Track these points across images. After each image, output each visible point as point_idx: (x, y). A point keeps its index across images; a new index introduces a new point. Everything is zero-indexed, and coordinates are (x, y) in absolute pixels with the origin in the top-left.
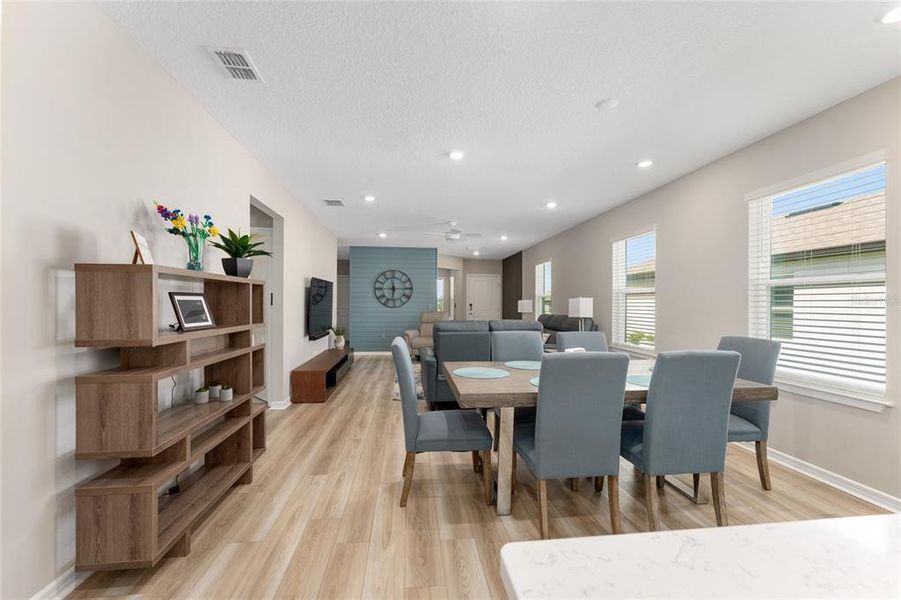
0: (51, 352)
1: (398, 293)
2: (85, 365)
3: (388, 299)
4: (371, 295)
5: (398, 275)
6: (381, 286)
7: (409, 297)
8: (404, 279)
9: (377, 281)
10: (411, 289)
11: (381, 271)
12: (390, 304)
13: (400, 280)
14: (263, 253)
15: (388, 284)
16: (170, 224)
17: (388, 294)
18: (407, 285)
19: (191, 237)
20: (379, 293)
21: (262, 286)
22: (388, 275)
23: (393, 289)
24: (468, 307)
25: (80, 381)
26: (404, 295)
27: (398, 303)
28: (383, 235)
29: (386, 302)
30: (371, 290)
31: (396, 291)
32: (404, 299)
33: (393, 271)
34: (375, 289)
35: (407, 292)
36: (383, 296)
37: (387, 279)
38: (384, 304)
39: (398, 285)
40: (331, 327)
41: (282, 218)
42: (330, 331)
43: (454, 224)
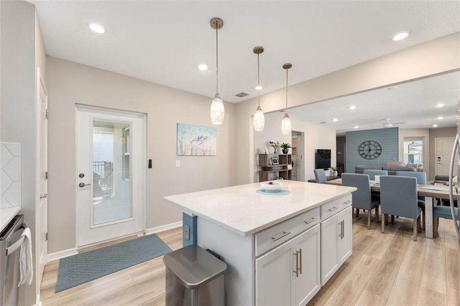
0: (256, 167)
1: (372, 152)
2: (260, 170)
3: (367, 155)
4: (358, 154)
5: (372, 143)
6: (363, 149)
7: (379, 154)
8: (376, 145)
9: (360, 147)
10: (381, 150)
11: (363, 142)
12: (368, 157)
13: (374, 145)
14: (288, 147)
15: (367, 148)
16: (271, 145)
17: (366, 152)
18: (378, 148)
19: (275, 146)
20: (361, 152)
21: (291, 155)
22: (367, 143)
23: (370, 150)
24: (436, 159)
25: (260, 171)
26: (376, 153)
27: (372, 157)
28: (356, 127)
29: (364, 156)
30: (357, 151)
31: (371, 151)
32: (376, 155)
33: (369, 142)
34: (359, 150)
35: (378, 152)
36: (364, 154)
37: (366, 145)
38: (365, 158)
39: (372, 148)
40: (330, 167)
41: (304, 133)
42: (329, 169)
43: (389, 119)
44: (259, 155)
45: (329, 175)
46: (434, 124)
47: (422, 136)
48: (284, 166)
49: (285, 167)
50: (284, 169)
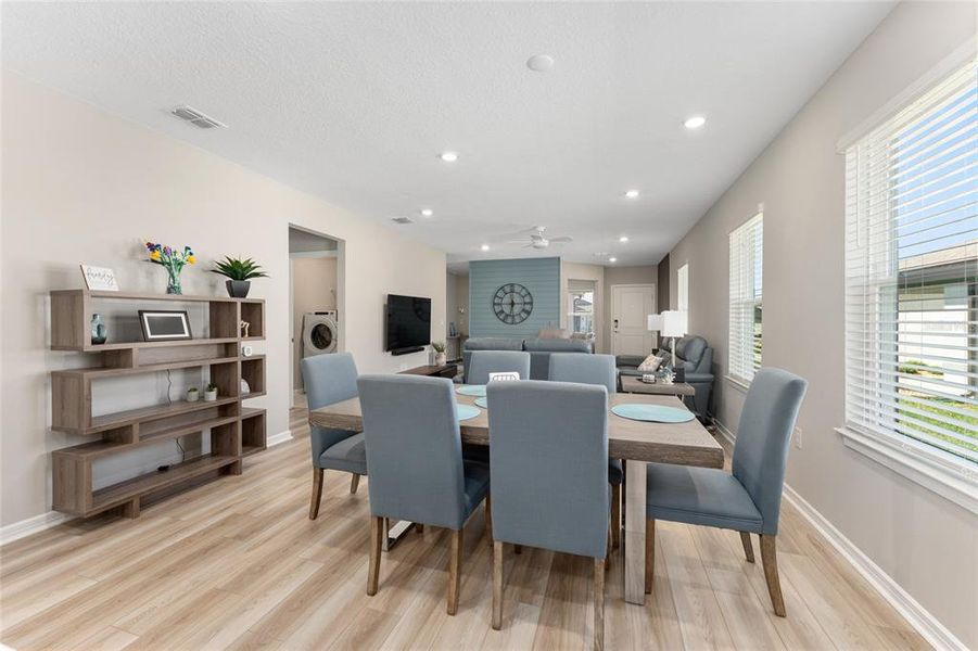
1: (517, 309)
3: (507, 315)
4: (491, 311)
5: (517, 289)
6: (500, 301)
7: (529, 313)
8: (523, 292)
9: (496, 296)
10: (531, 303)
11: (500, 285)
12: (509, 320)
13: (519, 293)
14: (257, 275)
15: (507, 300)
17: (507, 310)
18: (527, 300)
20: (498, 309)
21: (260, 304)
22: (507, 289)
23: (513, 304)
24: (613, 324)
25: (55, 375)
26: (523, 310)
27: (517, 319)
28: (485, 248)
29: (503, 317)
30: (490, 305)
31: (515, 306)
32: (524, 315)
33: (512, 285)
34: (494, 304)
35: (527, 307)
36: (502, 312)
37: (506, 293)
38: (503, 321)
39: (517, 299)
40: (428, 343)
41: (343, 241)
42: (426, 347)
43: (542, 229)
44: (53, 294)
45: (428, 364)
46: (610, 255)
47: (593, 279)
48: (227, 345)
49: (229, 349)
50: (227, 355)
